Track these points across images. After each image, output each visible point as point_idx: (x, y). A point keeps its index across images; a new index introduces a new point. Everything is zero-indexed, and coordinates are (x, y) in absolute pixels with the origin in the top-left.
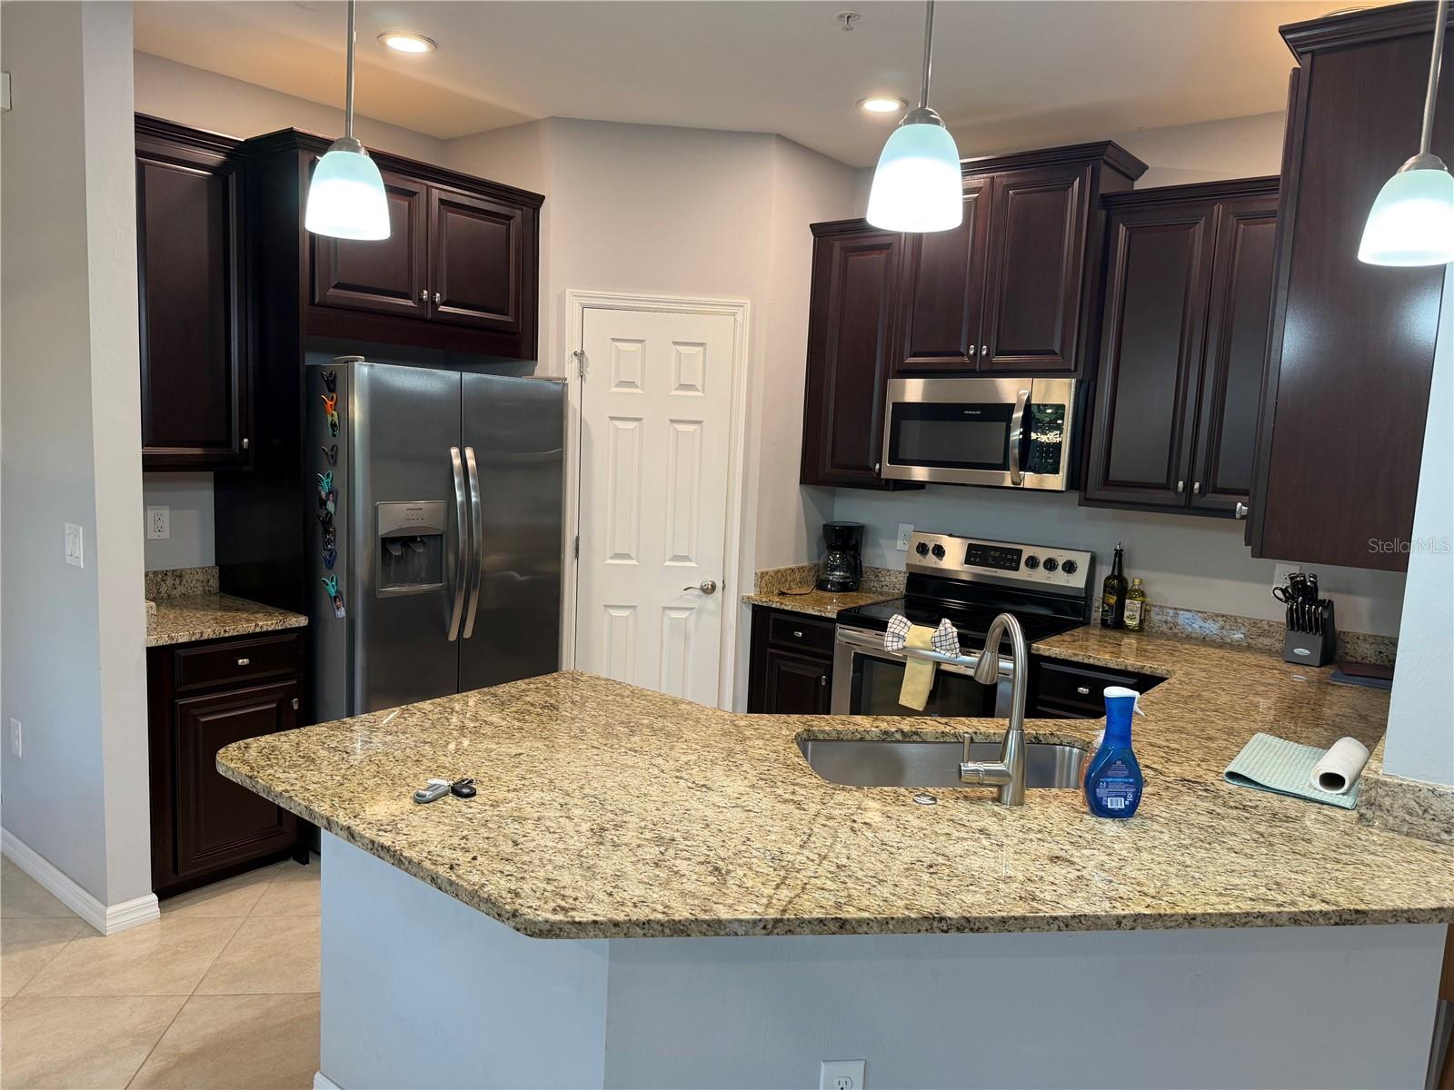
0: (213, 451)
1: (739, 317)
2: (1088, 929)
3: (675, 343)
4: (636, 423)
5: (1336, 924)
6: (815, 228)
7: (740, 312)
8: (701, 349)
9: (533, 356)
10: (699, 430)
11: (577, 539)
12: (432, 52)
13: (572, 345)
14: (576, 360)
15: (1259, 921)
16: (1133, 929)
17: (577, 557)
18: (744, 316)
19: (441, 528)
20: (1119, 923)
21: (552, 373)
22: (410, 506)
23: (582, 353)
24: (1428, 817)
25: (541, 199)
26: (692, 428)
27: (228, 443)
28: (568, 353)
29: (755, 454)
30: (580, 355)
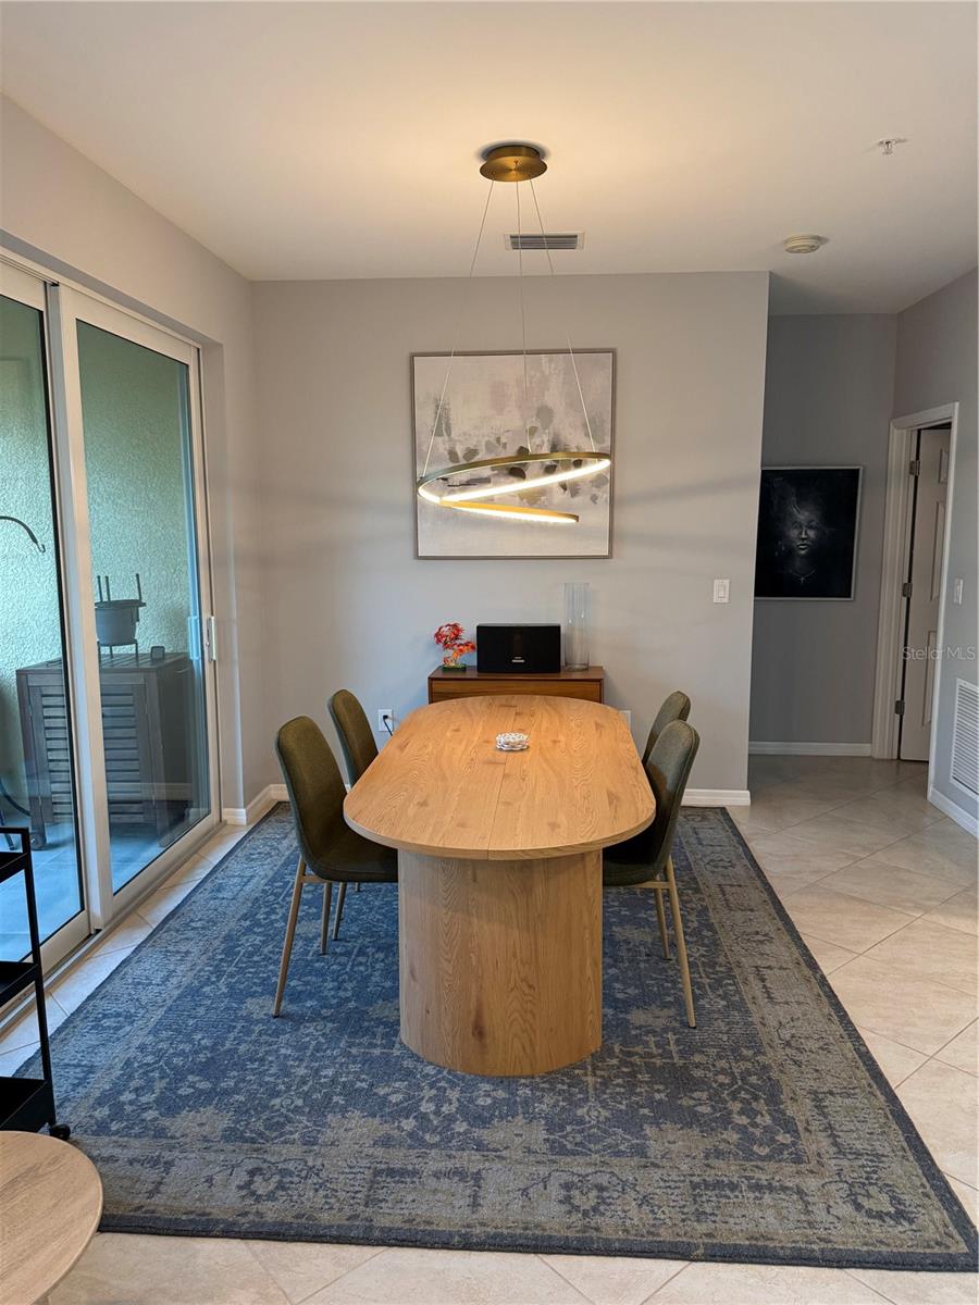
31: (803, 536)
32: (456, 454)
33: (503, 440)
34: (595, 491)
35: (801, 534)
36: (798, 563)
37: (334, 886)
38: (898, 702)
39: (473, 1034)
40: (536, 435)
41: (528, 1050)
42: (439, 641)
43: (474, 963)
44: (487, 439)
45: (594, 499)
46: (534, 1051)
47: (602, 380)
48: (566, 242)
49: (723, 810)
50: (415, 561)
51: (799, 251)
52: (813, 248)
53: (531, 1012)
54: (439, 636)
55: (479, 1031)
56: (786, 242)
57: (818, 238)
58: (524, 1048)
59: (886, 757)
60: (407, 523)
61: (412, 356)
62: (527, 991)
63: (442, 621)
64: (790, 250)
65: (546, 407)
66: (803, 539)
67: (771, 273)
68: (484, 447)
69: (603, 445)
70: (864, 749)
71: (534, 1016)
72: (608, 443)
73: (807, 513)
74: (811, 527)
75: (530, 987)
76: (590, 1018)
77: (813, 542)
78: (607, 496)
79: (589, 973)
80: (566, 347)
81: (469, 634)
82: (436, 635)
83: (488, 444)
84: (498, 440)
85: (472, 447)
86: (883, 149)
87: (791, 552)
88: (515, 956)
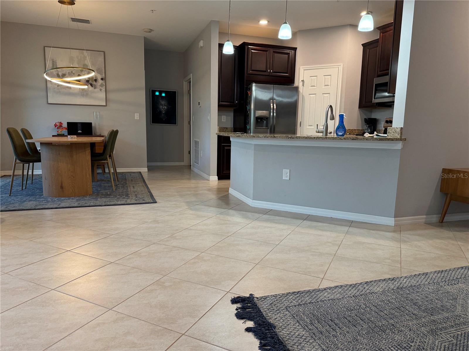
0: (231, 104)
1: (340, 68)
2: (310, 139)
3: (324, 76)
4: (315, 95)
5: (352, 140)
6: (362, 45)
7: (340, 67)
8: (330, 76)
9: (294, 83)
10: (329, 96)
11: (301, 122)
12: (268, 23)
13: (301, 79)
14: (302, 82)
15: (338, 139)
16: (317, 139)
17: (301, 126)
18: (341, 68)
19: (268, 116)
20: (314, 138)
21: (296, 85)
22: (262, 111)
23: (303, 80)
24: (396, 133)
25: (296, 48)
26: (327, 95)
27: (234, 102)
28: (300, 80)
29: (343, 100)
30: (303, 81)
31: (163, 108)
32: (59, 75)
33: (73, 72)
34: (101, 88)
35: (163, 107)
36: (163, 115)
37: (25, 165)
38: (189, 151)
39: (61, 188)
40: (83, 72)
41: (74, 191)
42: (55, 126)
43: (60, 173)
44: (68, 71)
45: (101, 90)
46: (75, 191)
47: (101, 59)
48: (87, 22)
49: (140, 172)
50: (48, 105)
51: (147, 32)
52: (150, 32)
53: (74, 183)
54: (56, 125)
55: (62, 187)
56: (144, 29)
57: (151, 30)
58: (73, 191)
59: (187, 165)
60: (45, 94)
61: (44, 47)
62: (73, 178)
63: (57, 121)
64: (145, 31)
65: (86, 64)
66: (164, 109)
67: (144, 37)
68: (68, 74)
69: (103, 76)
70: (182, 164)
71: (75, 184)
72: (104, 75)
73: (164, 102)
74: (165, 106)
75: (73, 177)
76: (89, 186)
77: (166, 109)
78: (104, 89)
79: (88, 176)
80: (84, 49)
81: (65, 125)
82: (55, 125)
83: (69, 73)
84: (72, 72)
85: (64, 73)
86: (151, 12)
87: (161, 112)
88: (69, 170)
